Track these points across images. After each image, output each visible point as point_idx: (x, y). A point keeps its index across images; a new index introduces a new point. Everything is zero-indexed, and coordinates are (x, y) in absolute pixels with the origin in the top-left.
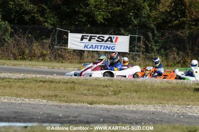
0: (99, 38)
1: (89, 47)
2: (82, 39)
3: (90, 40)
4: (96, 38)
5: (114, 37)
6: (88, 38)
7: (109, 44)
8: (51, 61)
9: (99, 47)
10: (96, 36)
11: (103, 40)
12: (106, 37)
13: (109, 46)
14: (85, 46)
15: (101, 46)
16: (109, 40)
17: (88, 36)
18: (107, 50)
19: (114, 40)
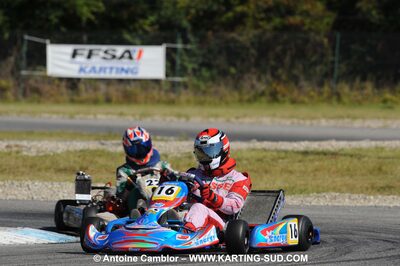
0: (106, 52)
1: (88, 70)
2: (75, 54)
3: (89, 57)
4: (102, 54)
5: (135, 49)
6: (86, 53)
7: (125, 63)
8: (17, 100)
9: (108, 71)
10: (99, 50)
11: (114, 57)
12: (120, 50)
13: (126, 67)
14: (82, 70)
15: (111, 69)
16: (127, 55)
17: (84, 49)
18: (123, 76)
19: (135, 56)
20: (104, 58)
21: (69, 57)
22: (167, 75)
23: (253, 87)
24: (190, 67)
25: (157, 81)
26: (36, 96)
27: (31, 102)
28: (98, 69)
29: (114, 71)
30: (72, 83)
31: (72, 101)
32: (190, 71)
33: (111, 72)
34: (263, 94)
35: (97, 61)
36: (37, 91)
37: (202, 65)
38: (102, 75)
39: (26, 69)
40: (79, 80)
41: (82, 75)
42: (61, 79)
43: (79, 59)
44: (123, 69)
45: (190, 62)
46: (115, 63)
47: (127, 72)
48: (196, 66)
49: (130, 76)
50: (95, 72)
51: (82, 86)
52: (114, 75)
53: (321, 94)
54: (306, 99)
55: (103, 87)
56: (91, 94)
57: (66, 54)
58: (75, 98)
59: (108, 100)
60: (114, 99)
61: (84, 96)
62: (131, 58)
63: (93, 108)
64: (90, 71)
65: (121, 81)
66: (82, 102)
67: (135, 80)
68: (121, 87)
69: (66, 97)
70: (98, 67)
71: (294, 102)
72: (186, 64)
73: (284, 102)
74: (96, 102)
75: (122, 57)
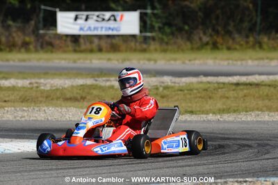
0: (98, 16)
1: (85, 29)
2: (76, 18)
3: (86, 20)
4: (95, 18)
5: (118, 14)
6: (84, 17)
7: (112, 24)
8: (36, 51)
9: (99, 29)
10: (94, 15)
11: (103, 20)
13: (112, 26)
14: (81, 29)
15: (102, 28)
16: (112, 18)
17: (83, 15)
18: (110, 33)
19: (118, 19)
20: (97, 21)
21: (72, 20)
22: (141, 32)
23: (200, 39)
24: (157, 25)
25: (134, 36)
26: (50, 47)
27: (46, 52)
28: (92, 29)
29: (104, 29)
30: (75, 39)
31: (75, 51)
32: (156, 28)
33: (102, 30)
34: (207, 44)
35: (91, 23)
36: (51, 44)
37: (165, 24)
38: (95, 33)
39: (43, 29)
40: (79, 36)
41: (82, 33)
42: (67, 36)
43: (79, 21)
44: (110, 28)
45: (157, 22)
46: (104, 24)
47: (113, 30)
48: (160, 25)
49: (115, 33)
50: (91, 30)
51: (82, 41)
52: (104, 32)
53: (247, 43)
54: (238, 47)
55: (96, 41)
56: (88, 46)
57: (70, 18)
58: (77, 48)
59: (100, 50)
60: (104, 49)
61: (83, 47)
62: (115, 20)
63: (89, 56)
64: (87, 30)
65: (108, 36)
66: (81, 52)
67: (118, 36)
68: (109, 41)
69: (71, 48)
70: (92, 27)
71: (229, 49)
72: (154, 24)
73: (222, 49)
74: (91, 51)
75: (109, 20)
